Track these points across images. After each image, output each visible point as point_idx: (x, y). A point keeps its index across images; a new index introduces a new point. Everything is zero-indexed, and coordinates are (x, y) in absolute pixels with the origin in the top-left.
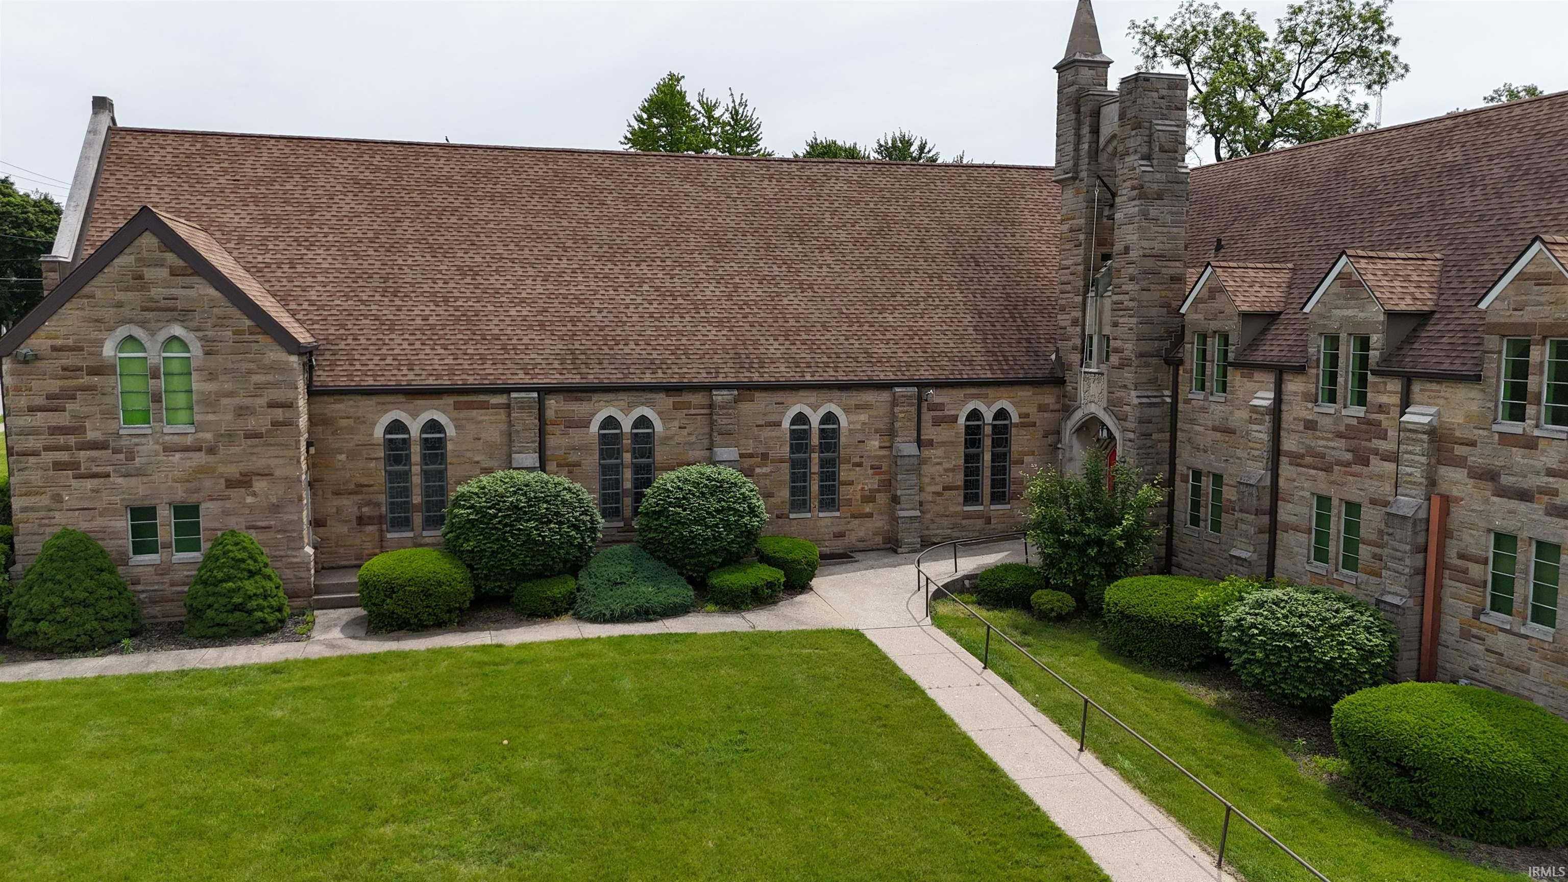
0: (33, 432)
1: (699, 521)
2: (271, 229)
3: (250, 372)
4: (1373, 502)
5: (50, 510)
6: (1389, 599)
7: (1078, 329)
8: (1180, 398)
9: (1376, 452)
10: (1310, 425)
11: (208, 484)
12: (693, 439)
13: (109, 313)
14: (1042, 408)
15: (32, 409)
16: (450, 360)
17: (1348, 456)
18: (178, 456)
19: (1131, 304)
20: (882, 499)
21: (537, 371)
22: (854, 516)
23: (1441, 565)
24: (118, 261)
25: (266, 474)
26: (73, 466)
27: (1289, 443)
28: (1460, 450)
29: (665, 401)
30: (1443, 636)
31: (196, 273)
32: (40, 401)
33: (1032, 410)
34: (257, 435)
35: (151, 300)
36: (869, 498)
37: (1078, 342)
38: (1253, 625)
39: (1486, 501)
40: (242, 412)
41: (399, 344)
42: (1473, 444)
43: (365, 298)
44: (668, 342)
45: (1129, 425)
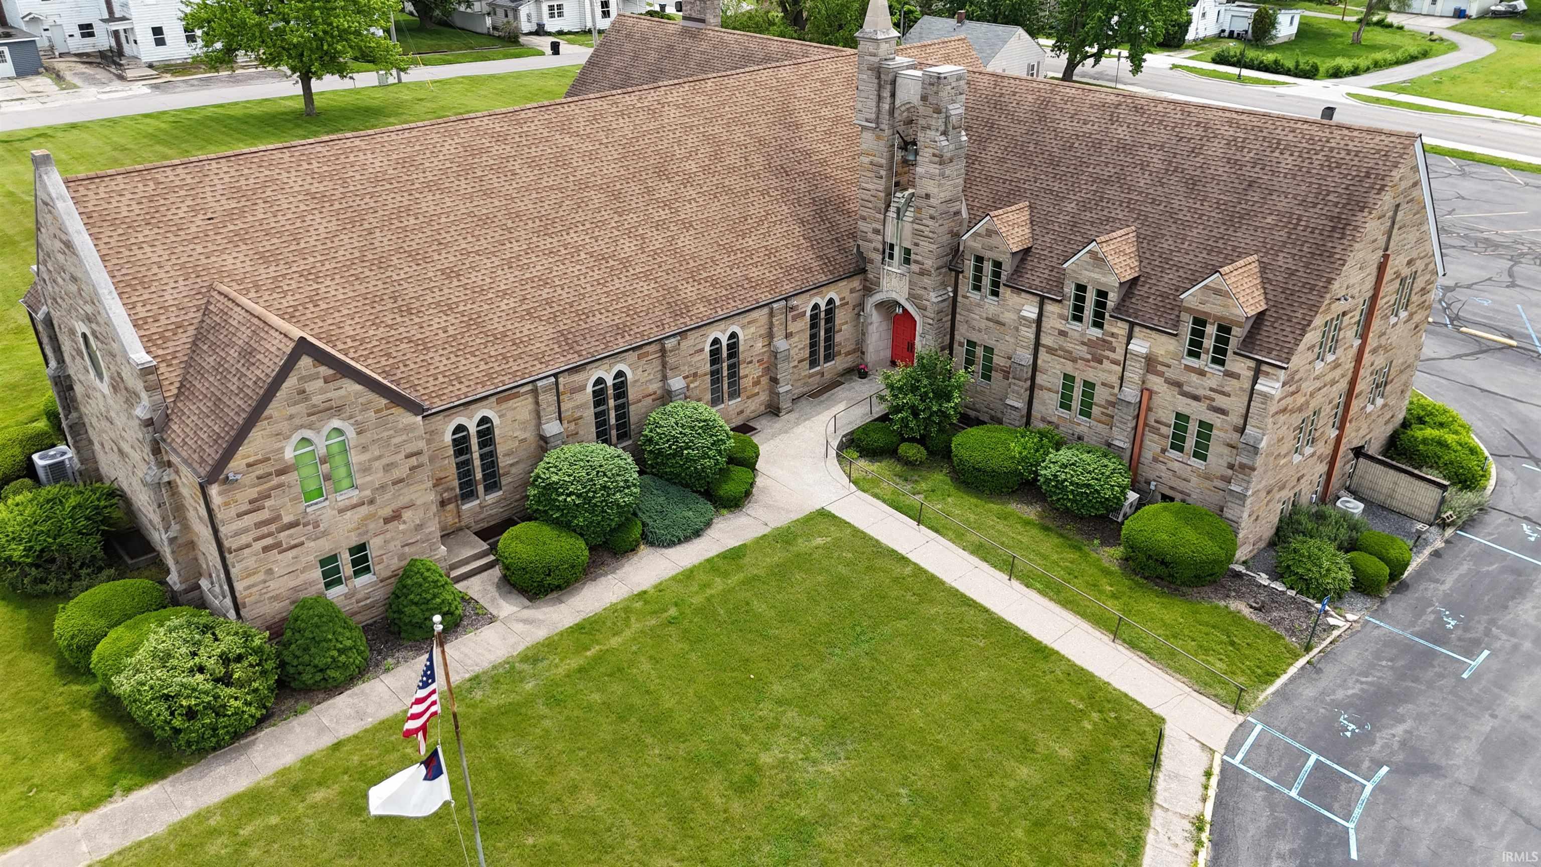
0: (246, 530)
1: (705, 456)
2: (274, 269)
3: (390, 437)
4: (1103, 384)
5: (265, 582)
6: (1116, 443)
7: (880, 238)
8: (960, 293)
9: (1108, 358)
10: (1063, 333)
11: (372, 526)
12: (651, 377)
13: (284, 426)
14: (852, 291)
15: (240, 515)
16: (483, 367)
17: (1089, 357)
18: (349, 513)
19: (931, 235)
20: (765, 381)
21: (547, 358)
22: (748, 398)
23: (1146, 424)
24: (285, 385)
25: (410, 506)
26: (277, 545)
27: (1045, 340)
28: (1160, 368)
29: (633, 356)
30: (1142, 460)
31: (344, 376)
32: (246, 507)
33: (846, 294)
34: (401, 481)
35: (314, 406)
36: (757, 383)
37: (881, 247)
38: (1065, 480)
39: (1174, 397)
40: (388, 468)
41: (440, 361)
42: (1169, 366)
43: (390, 322)
44: (620, 305)
45: (926, 313)
